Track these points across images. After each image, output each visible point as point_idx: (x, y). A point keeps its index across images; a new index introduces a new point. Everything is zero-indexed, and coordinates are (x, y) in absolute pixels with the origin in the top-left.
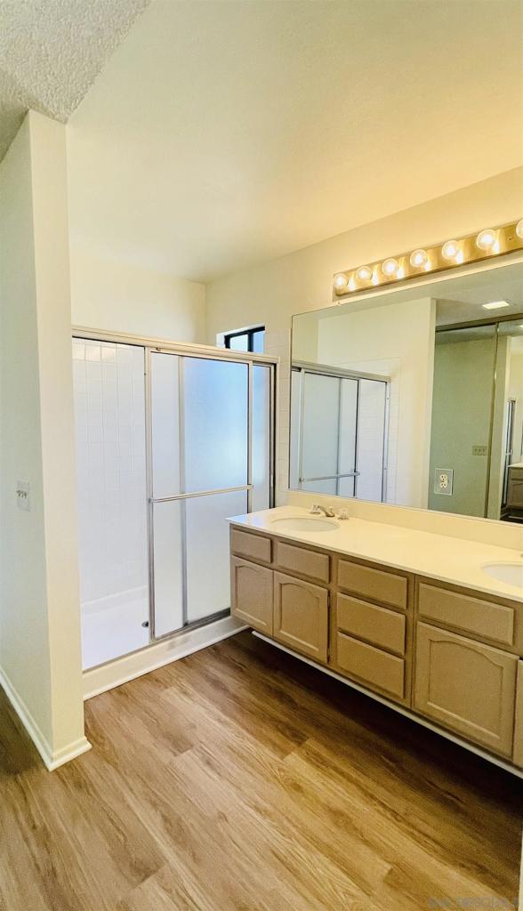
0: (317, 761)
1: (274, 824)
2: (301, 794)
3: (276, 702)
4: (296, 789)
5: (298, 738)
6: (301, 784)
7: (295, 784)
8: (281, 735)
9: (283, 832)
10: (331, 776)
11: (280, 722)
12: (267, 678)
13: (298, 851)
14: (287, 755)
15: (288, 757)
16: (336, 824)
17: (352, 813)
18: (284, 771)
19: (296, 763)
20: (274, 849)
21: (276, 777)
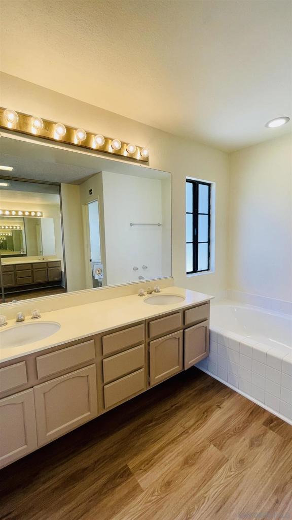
0: (148, 464)
1: (196, 507)
2: (172, 482)
3: (79, 486)
4: (169, 485)
5: (126, 474)
6: (166, 481)
7: (165, 485)
8: (119, 487)
9: (202, 502)
10: (161, 458)
11: (105, 485)
12: (41, 489)
13: (213, 494)
14: (139, 486)
15: (142, 485)
16: (193, 465)
17: (185, 454)
18: (153, 492)
19: (149, 480)
20: (214, 511)
21: (158, 500)
